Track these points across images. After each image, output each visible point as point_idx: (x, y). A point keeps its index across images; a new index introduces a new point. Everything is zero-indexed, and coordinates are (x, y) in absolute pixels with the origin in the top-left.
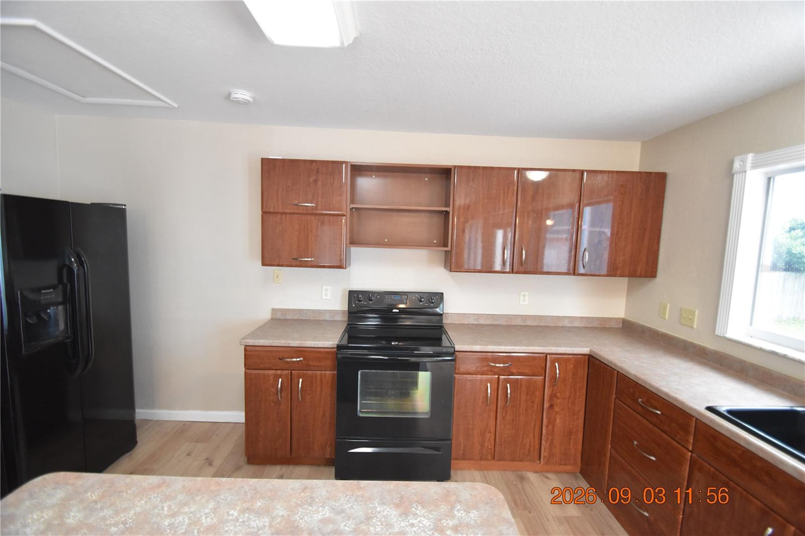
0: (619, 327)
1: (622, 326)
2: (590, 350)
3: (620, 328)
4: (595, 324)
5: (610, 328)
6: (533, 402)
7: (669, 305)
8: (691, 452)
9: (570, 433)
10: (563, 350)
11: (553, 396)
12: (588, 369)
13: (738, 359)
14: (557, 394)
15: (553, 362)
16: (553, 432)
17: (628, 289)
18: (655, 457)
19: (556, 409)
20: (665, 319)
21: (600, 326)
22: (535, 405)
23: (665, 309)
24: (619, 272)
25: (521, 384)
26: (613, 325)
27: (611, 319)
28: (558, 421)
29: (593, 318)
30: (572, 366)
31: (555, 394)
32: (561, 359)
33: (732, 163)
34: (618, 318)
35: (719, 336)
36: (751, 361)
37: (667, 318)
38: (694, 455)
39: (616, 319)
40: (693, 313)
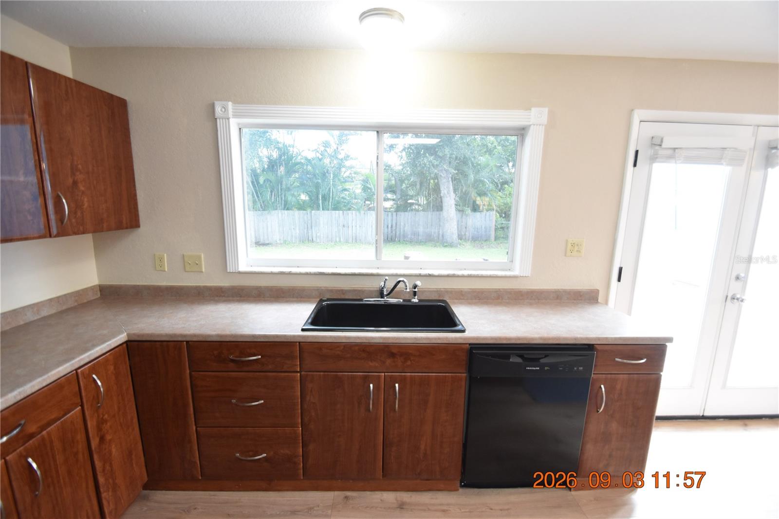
0: (97, 297)
1: (101, 295)
2: (128, 335)
3: (99, 298)
4: (71, 303)
5: (88, 302)
6: (76, 454)
7: (165, 255)
8: (300, 372)
9: (130, 454)
10: (97, 351)
11: (101, 422)
12: (129, 359)
13: (253, 286)
14: (104, 418)
15: (88, 376)
16: (112, 470)
17: (96, 247)
18: (262, 400)
19: (108, 437)
20: (165, 271)
21: (76, 304)
22: (80, 456)
23: (161, 260)
24: (105, 225)
25: (51, 442)
26: (91, 297)
27: (86, 289)
28: (114, 450)
29: (65, 295)
30: (112, 368)
31: (102, 418)
32: (96, 365)
33: (213, 107)
34: (94, 286)
35: (235, 272)
36: (265, 285)
37: (166, 270)
38: (303, 373)
39: (92, 288)
40: (200, 257)
